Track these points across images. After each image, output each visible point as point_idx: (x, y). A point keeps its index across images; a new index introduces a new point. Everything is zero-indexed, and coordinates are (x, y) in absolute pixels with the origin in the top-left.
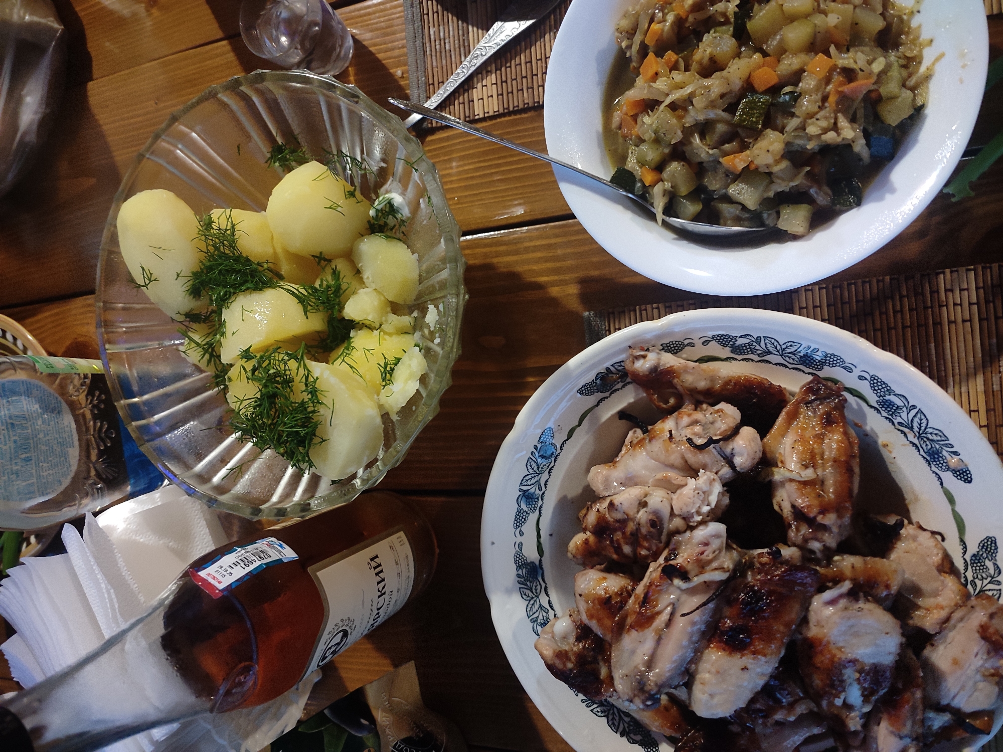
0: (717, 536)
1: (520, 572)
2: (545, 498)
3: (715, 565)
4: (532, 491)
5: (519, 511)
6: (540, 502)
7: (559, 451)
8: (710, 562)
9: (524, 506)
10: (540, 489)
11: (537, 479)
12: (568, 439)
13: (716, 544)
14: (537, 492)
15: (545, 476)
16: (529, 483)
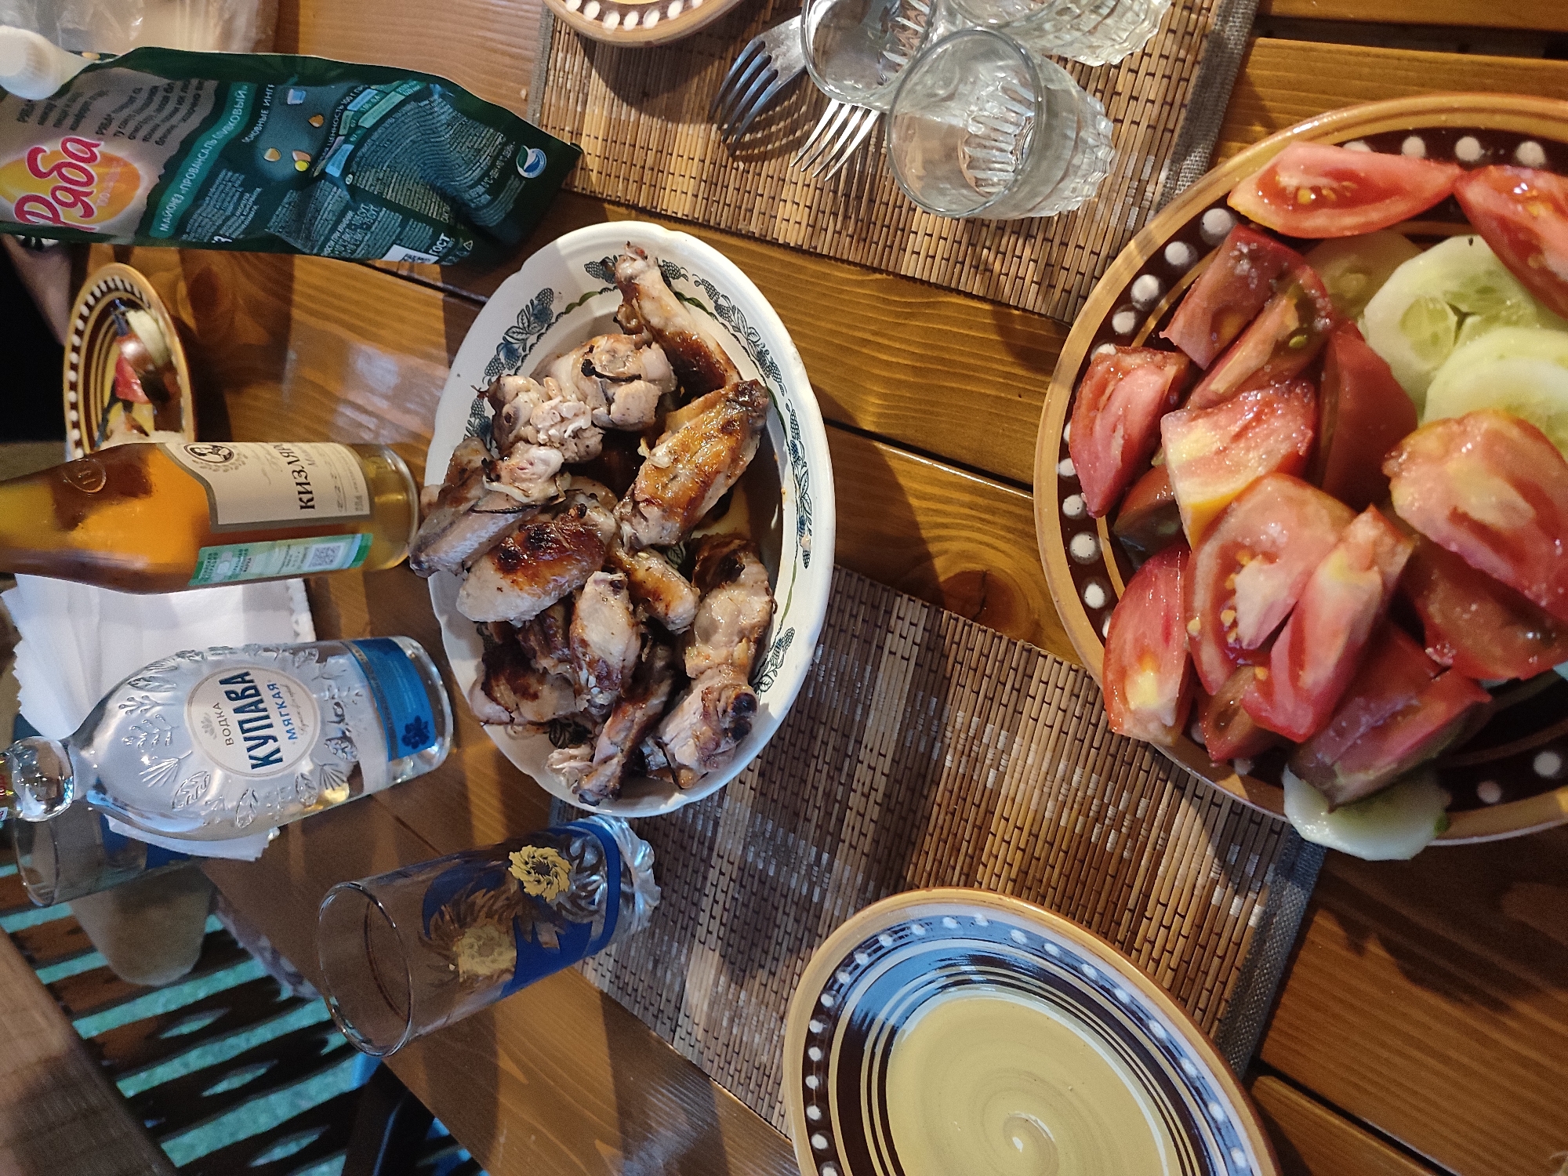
0: (546, 462)
1: (472, 420)
2: (526, 361)
3: (524, 486)
4: (516, 346)
5: (496, 359)
6: (519, 363)
7: (553, 320)
8: (524, 480)
9: (502, 357)
10: (524, 350)
11: (524, 336)
12: (565, 313)
13: (540, 468)
14: (520, 350)
15: (532, 339)
16: (515, 336)
